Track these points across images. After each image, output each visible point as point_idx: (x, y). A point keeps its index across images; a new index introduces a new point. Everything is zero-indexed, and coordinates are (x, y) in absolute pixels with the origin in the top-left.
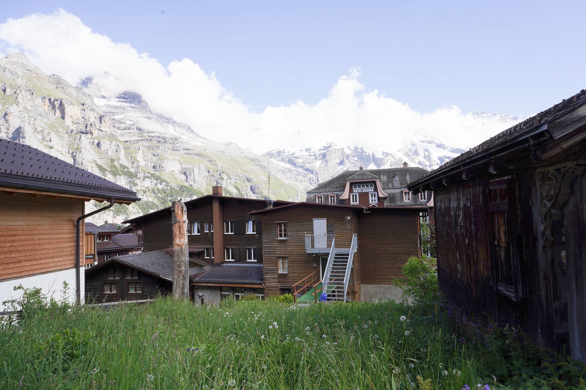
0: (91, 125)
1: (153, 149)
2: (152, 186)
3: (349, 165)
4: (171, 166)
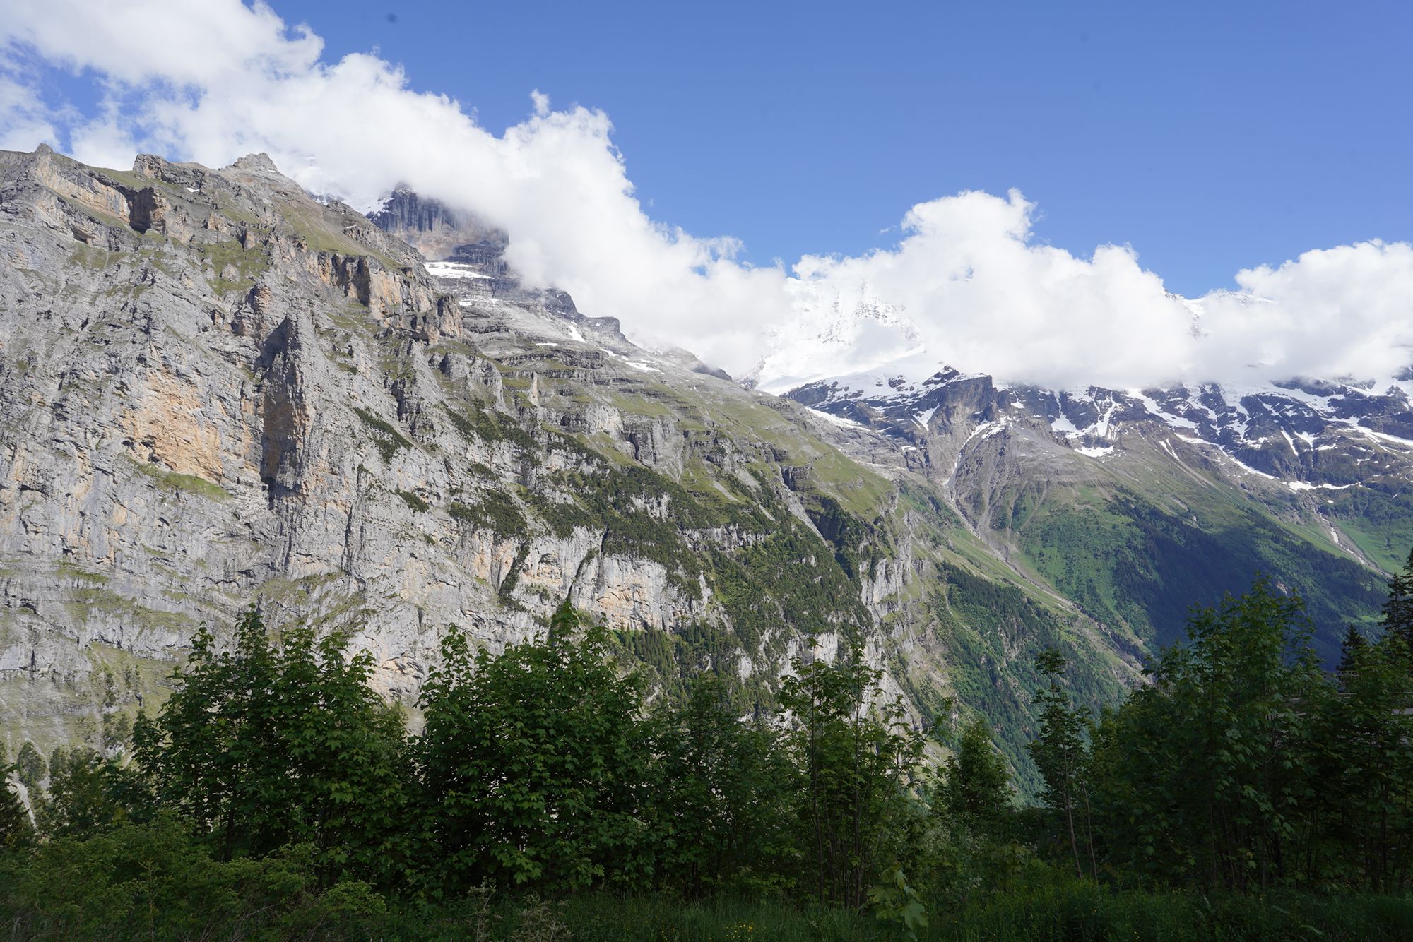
0: (424, 318)
1: (558, 377)
2: (569, 467)
3: (1007, 421)
4: (603, 420)
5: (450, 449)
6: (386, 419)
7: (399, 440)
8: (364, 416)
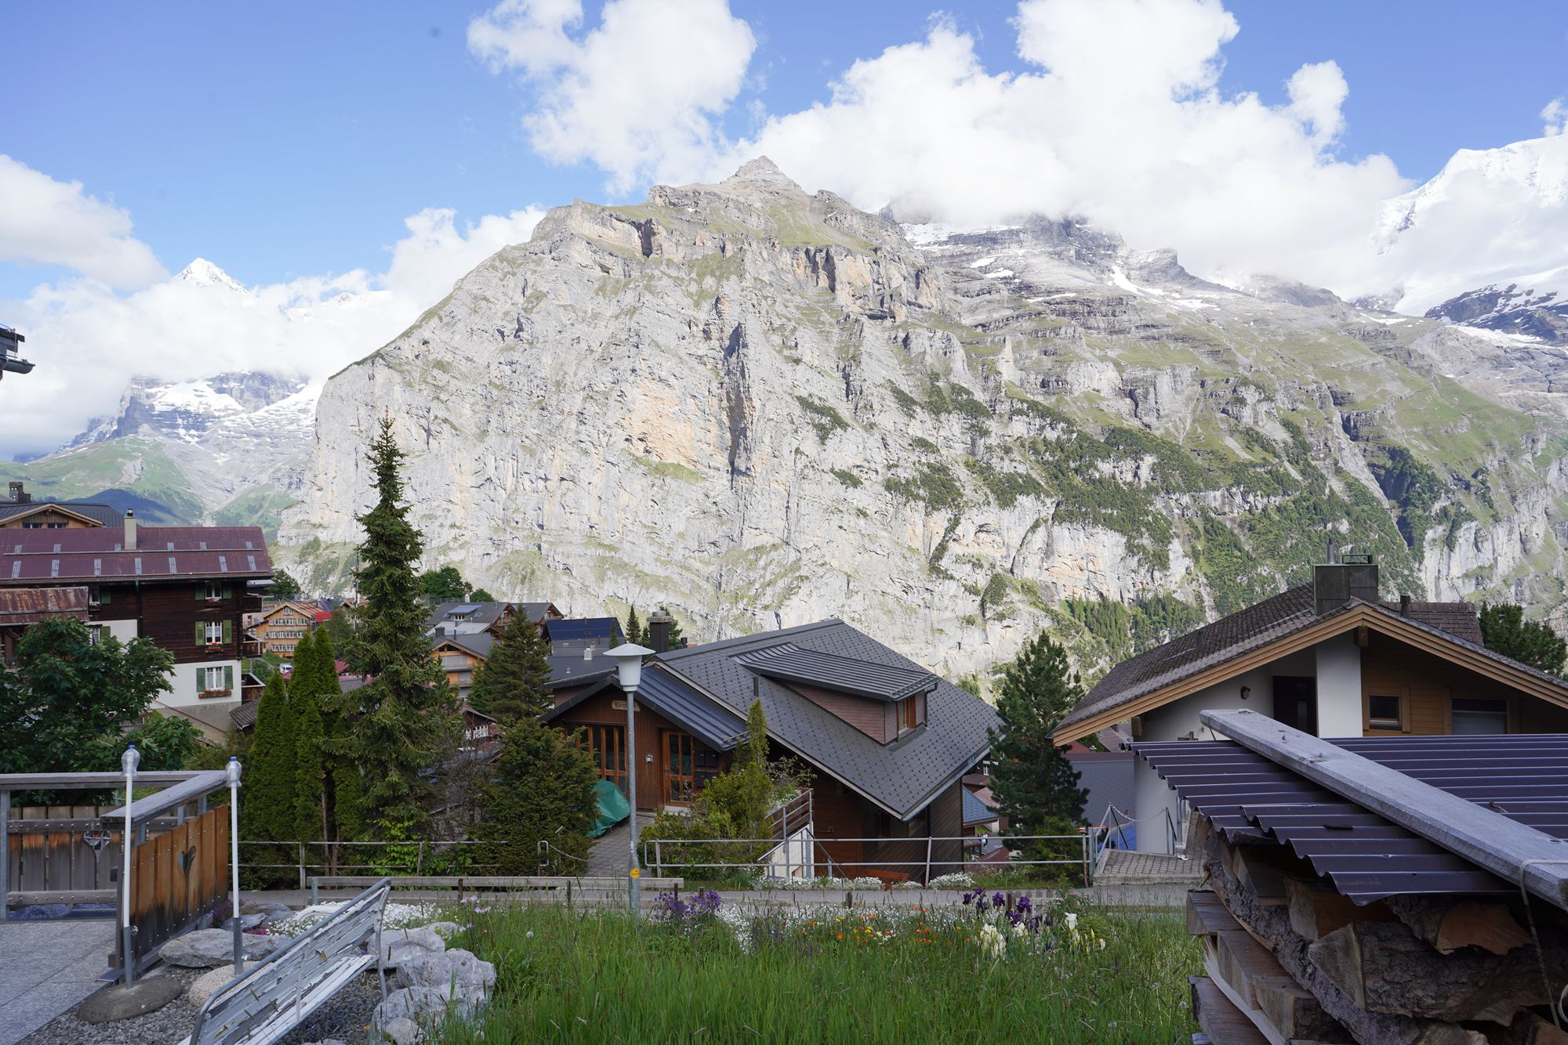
0: (892, 296)
1: (1044, 335)
2: (1032, 434)
4: (1091, 378)
5: (890, 426)
6: (831, 402)
7: (838, 422)
8: (805, 403)
